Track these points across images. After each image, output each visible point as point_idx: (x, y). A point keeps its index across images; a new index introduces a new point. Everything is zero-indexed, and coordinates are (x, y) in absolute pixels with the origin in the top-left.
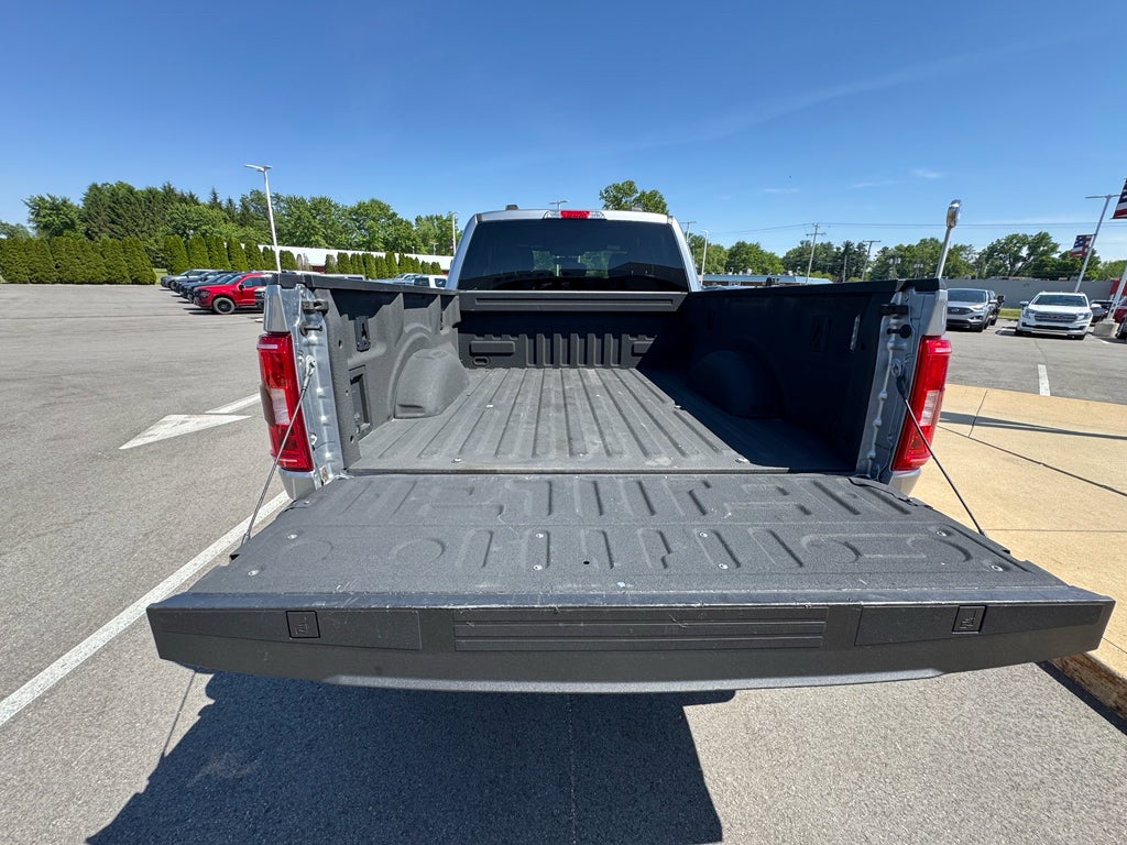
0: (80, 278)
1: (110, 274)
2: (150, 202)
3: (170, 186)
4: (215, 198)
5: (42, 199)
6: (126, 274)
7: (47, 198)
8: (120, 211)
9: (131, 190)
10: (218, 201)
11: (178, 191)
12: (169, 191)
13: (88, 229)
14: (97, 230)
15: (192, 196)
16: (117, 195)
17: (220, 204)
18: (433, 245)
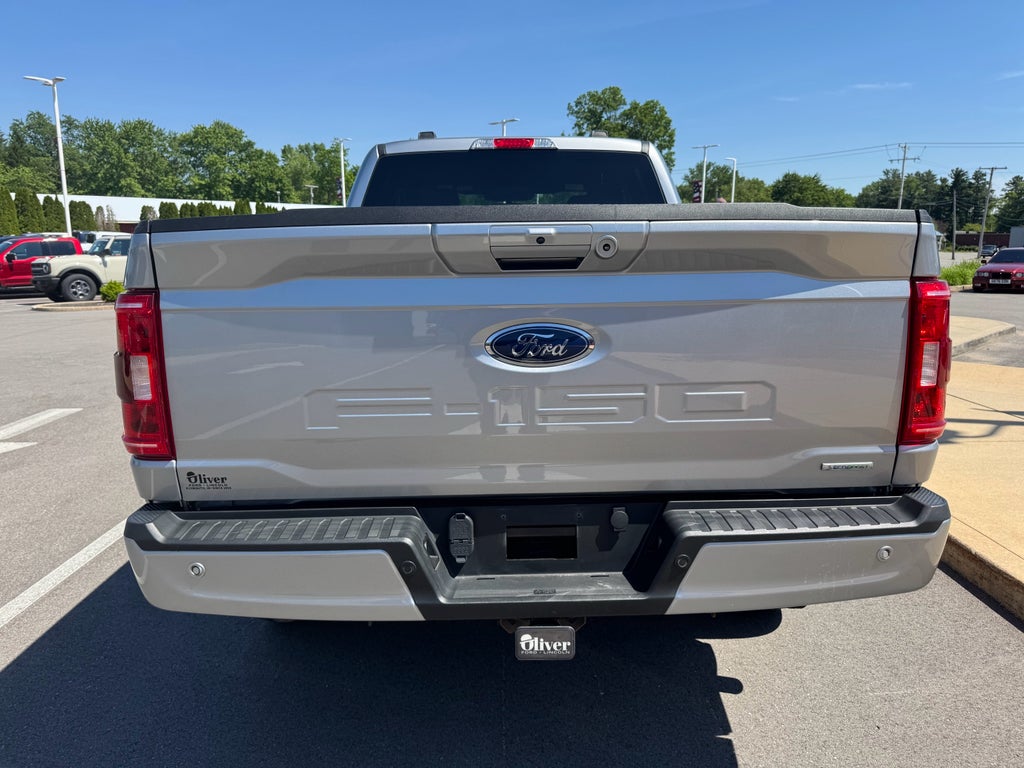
18: (309, 189)
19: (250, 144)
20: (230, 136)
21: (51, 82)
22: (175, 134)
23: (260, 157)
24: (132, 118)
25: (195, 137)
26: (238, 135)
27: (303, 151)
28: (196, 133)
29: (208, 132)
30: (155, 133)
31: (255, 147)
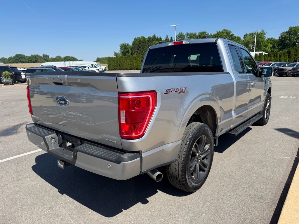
0: (124, 68)
1: (131, 67)
2: (148, 42)
3: (155, 35)
4: (167, 37)
5: (123, 44)
6: (135, 67)
7: (124, 44)
8: (140, 46)
9: (144, 38)
10: (168, 38)
11: (156, 37)
12: (154, 37)
13: (132, 52)
14: (134, 53)
15: (160, 38)
16: (140, 40)
17: (168, 39)
18: (251, 47)
19: (233, 35)
20: (227, 33)
21: (175, 26)
22: (212, 34)
23: (235, 39)
24: (201, 31)
25: (217, 35)
26: (230, 32)
27: (251, 35)
28: (217, 33)
29: (221, 33)
30: (206, 35)
31: (234, 35)
